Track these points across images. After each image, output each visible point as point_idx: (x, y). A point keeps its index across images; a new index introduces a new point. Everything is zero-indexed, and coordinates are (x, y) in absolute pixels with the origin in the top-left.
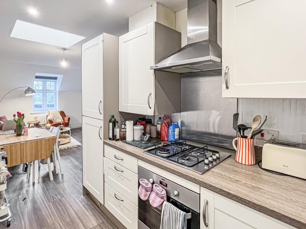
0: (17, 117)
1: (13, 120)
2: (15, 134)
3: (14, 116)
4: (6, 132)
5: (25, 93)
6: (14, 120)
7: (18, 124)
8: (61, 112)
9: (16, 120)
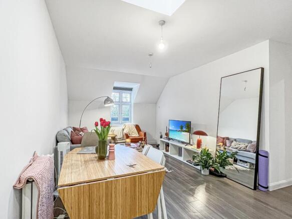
0: (99, 127)
1: (94, 131)
2: (97, 155)
3: (96, 124)
4: (85, 150)
5: (105, 103)
6: (96, 132)
7: (101, 139)
8: (136, 125)
9: (98, 131)
